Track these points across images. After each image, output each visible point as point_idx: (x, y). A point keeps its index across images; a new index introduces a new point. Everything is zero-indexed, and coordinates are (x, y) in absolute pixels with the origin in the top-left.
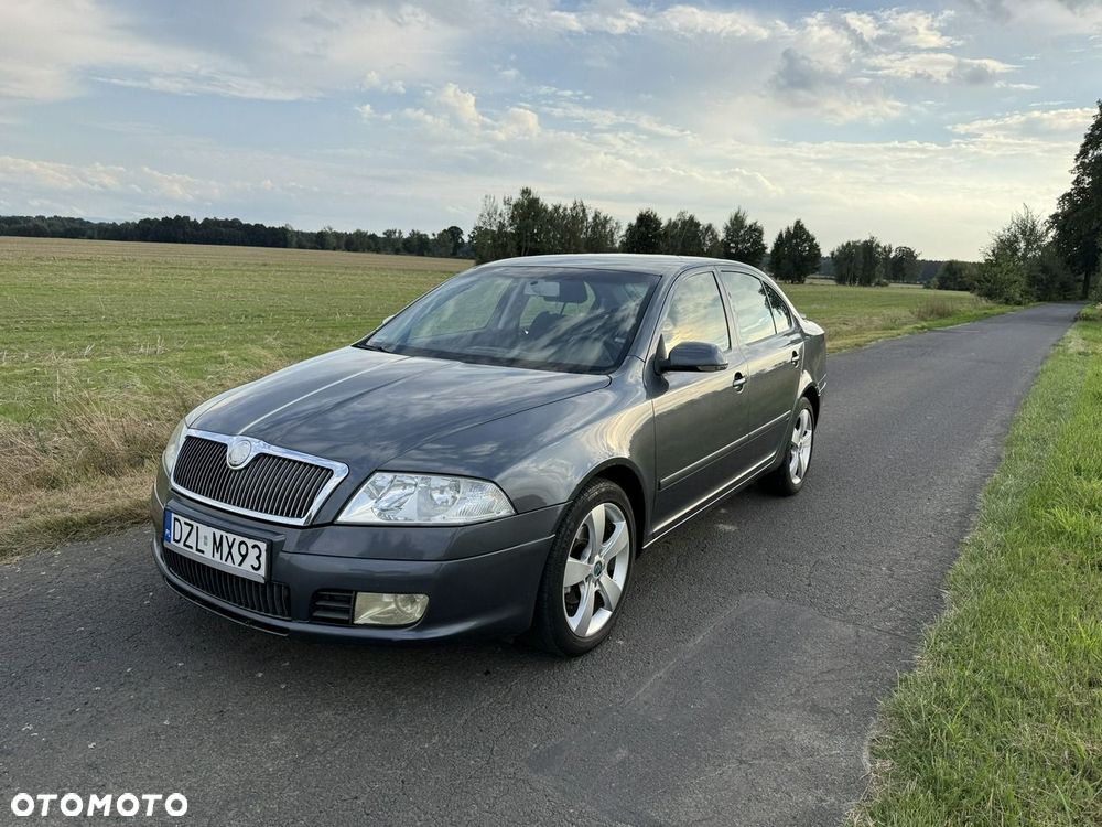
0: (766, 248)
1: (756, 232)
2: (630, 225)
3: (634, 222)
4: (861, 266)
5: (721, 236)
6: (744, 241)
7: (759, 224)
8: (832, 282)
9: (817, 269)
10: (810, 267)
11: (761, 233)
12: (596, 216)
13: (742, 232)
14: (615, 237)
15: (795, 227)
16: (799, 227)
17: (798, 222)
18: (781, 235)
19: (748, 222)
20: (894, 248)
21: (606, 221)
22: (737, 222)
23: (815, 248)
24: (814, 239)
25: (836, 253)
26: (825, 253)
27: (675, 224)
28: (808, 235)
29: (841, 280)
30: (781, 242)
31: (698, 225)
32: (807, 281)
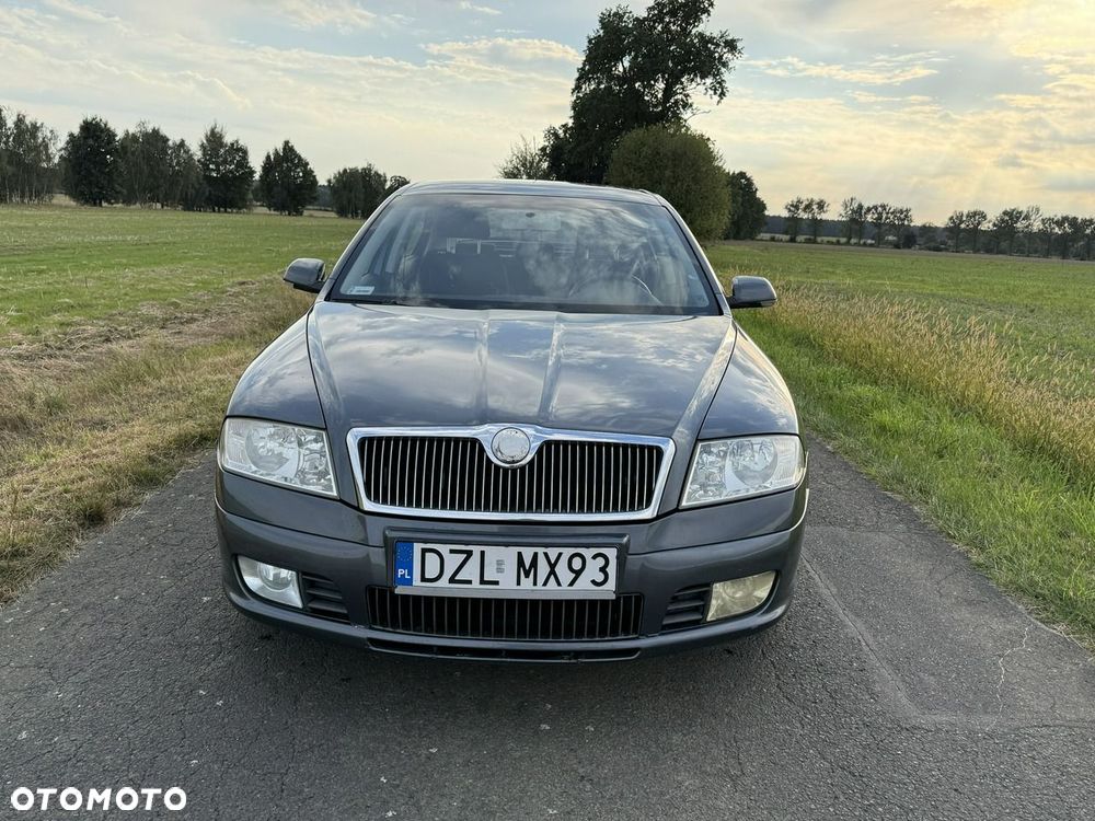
0: (254, 172)
1: (239, 152)
2: (71, 135)
3: (76, 131)
4: (362, 197)
5: (197, 154)
6: (225, 162)
7: (241, 143)
8: (333, 215)
9: (315, 199)
10: (306, 196)
11: (245, 152)
12: (20, 121)
13: (222, 151)
14: (52, 150)
15: (284, 149)
16: (288, 148)
17: (287, 143)
18: (268, 157)
19: (228, 139)
20: (388, 178)
21: (35, 128)
22: (214, 139)
23: (309, 174)
24: (307, 164)
25: (333, 181)
26: (322, 181)
27: (134, 138)
28: (300, 159)
29: (342, 212)
30: (269, 166)
31: (165, 140)
32: (306, 213)
